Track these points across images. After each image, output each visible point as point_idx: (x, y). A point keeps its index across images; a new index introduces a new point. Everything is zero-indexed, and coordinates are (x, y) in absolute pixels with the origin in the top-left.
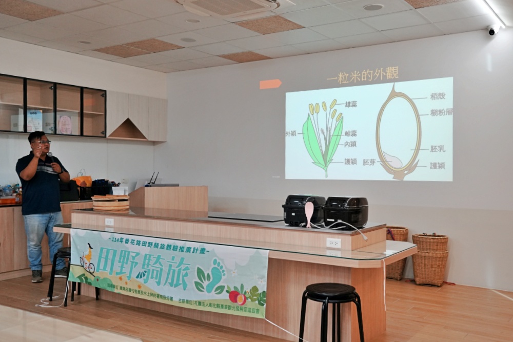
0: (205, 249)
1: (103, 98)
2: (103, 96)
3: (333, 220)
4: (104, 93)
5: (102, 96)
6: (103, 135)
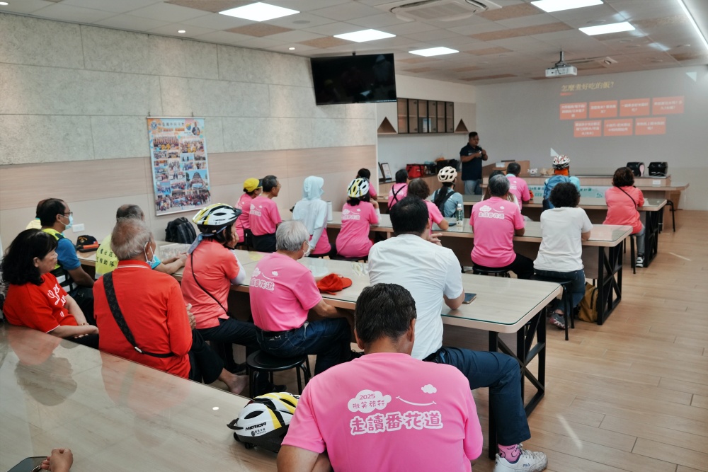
0: (591, 189)
3: (655, 173)
4: (452, 104)
6: (452, 132)
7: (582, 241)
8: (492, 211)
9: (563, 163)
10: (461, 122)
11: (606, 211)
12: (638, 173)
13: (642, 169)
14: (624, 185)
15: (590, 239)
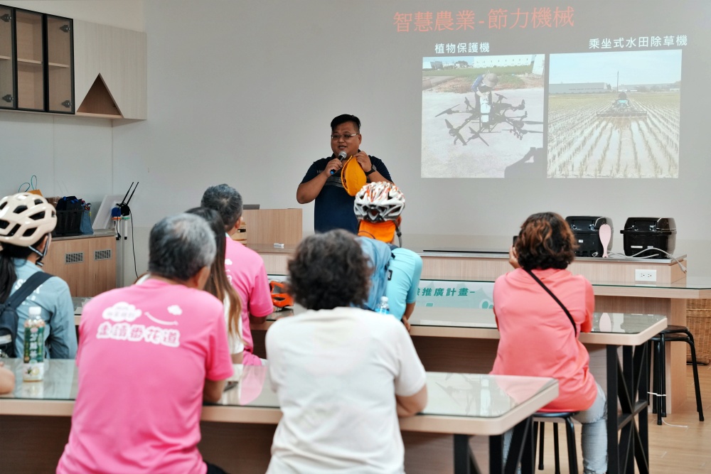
0: (467, 289)
1: (67, 35)
2: (66, 31)
3: (641, 247)
4: (67, 23)
5: (63, 29)
6: (68, 109)
7: (400, 417)
8: (143, 321)
9: (385, 202)
10: (99, 84)
11: (496, 342)
12: (592, 248)
13: (605, 234)
14: (545, 266)
15: (425, 411)
